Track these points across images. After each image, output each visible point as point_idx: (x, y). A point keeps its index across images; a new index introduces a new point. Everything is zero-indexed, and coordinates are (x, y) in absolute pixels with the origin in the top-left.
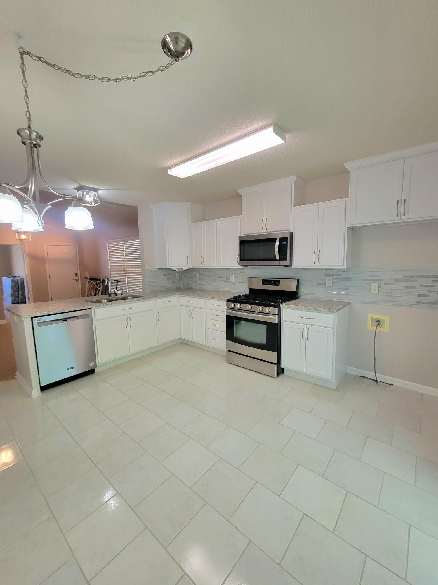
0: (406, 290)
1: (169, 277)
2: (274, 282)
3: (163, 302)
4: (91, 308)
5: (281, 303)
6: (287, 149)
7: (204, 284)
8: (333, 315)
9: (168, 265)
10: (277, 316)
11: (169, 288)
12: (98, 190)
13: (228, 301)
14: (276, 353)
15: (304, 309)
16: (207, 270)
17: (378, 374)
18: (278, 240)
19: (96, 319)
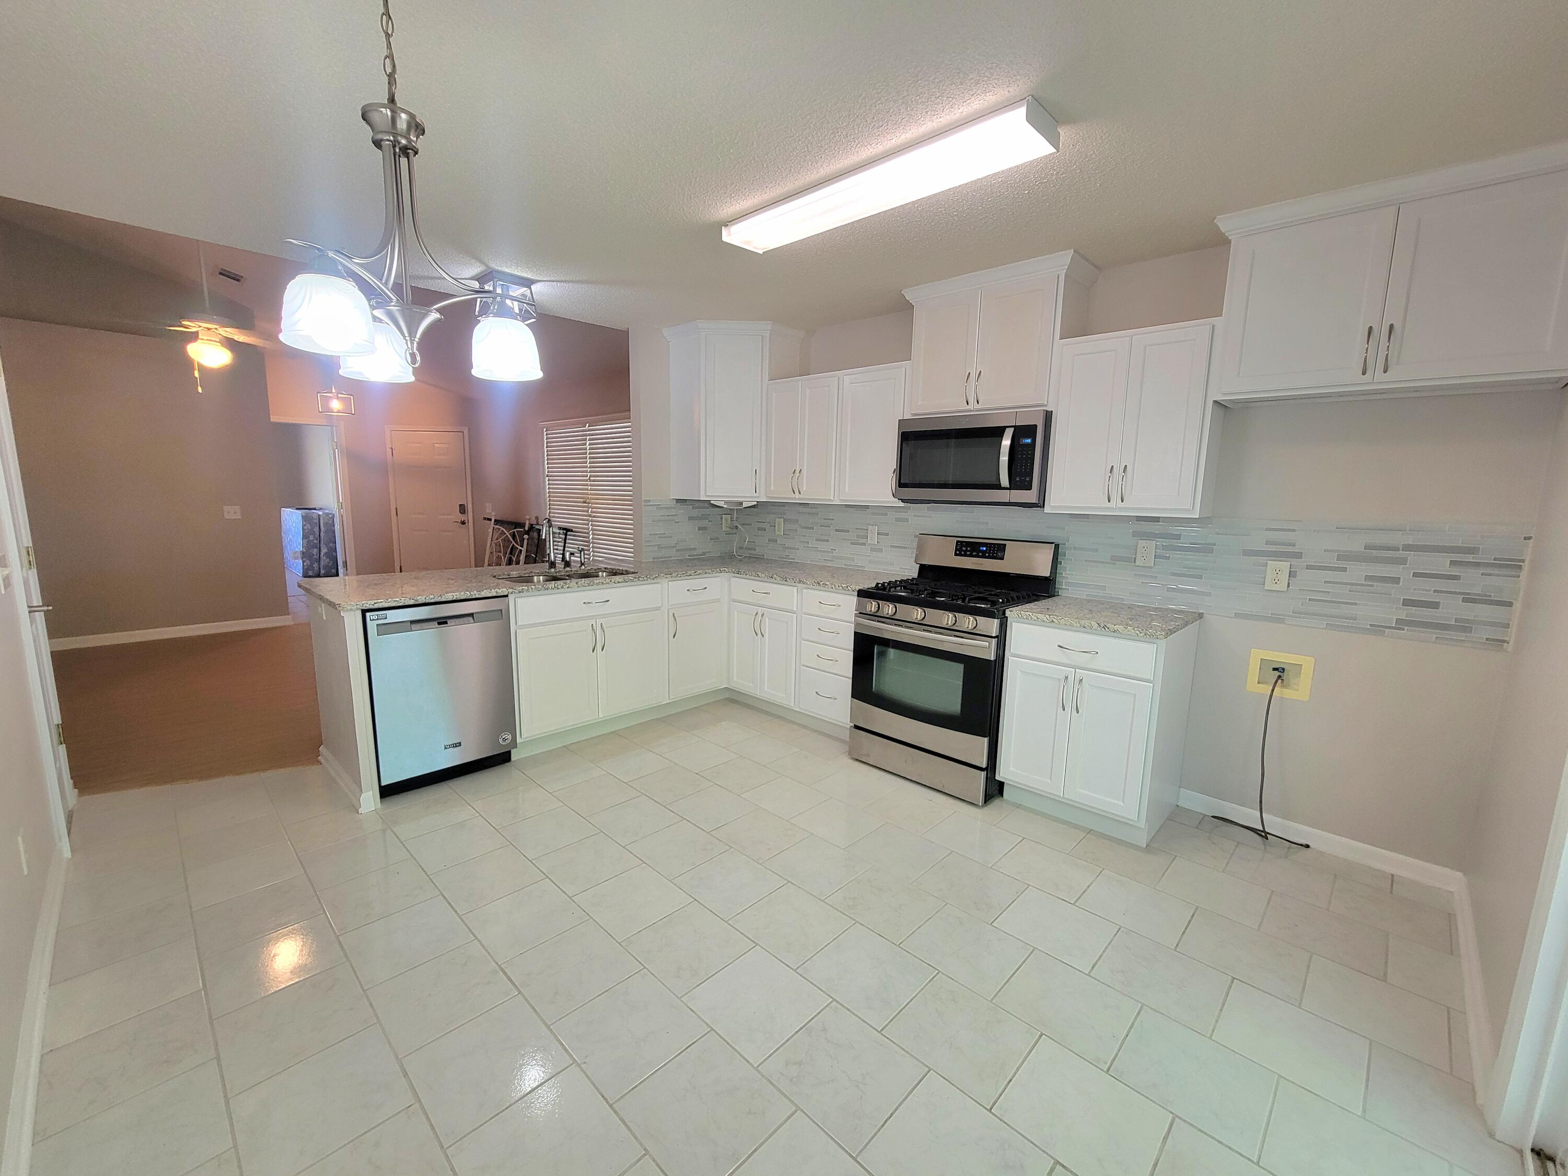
0: (1372, 586)
1: (705, 523)
2: (990, 550)
3: (688, 590)
4: (507, 596)
5: (1009, 606)
6: (1057, 174)
7: (794, 549)
8: (1156, 645)
9: (702, 493)
10: (994, 641)
11: (704, 554)
12: (533, 282)
13: (862, 594)
14: (986, 740)
15: (1071, 625)
16: (805, 510)
17: (1268, 816)
18: (1009, 433)
19: (518, 625)
